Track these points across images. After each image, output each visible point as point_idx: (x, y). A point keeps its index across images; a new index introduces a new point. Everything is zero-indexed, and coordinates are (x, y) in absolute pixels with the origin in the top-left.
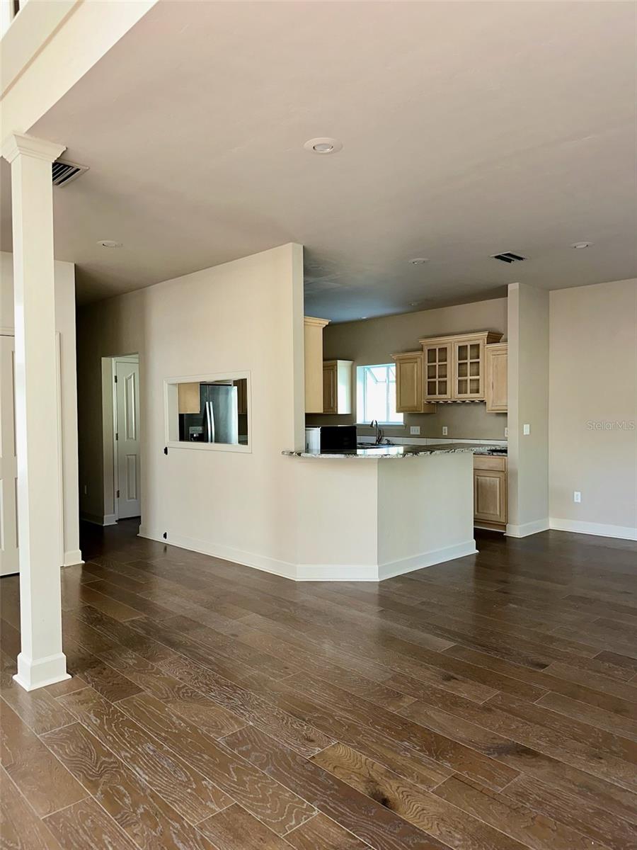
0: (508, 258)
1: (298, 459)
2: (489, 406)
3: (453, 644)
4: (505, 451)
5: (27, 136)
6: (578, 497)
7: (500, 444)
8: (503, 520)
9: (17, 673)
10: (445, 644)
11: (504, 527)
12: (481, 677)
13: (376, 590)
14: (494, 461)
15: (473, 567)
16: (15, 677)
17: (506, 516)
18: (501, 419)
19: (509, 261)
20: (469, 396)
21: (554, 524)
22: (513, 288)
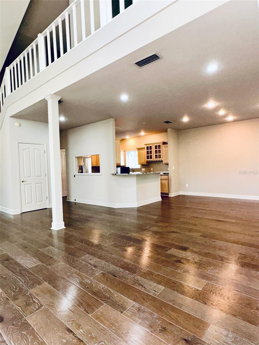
0: (167, 122)
1: (115, 176)
2: (164, 162)
3: (157, 217)
4: (168, 174)
5: (53, 95)
6: (187, 186)
7: (167, 172)
8: (168, 192)
9: (51, 227)
10: (156, 217)
11: (168, 194)
12: (164, 222)
13: (136, 209)
14: (166, 177)
15: (161, 203)
16: (51, 228)
17: (169, 191)
18: (167, 165)
19: (168, 123)
20: (158, 159)
21: (181, 193)
22: (169, 130)
